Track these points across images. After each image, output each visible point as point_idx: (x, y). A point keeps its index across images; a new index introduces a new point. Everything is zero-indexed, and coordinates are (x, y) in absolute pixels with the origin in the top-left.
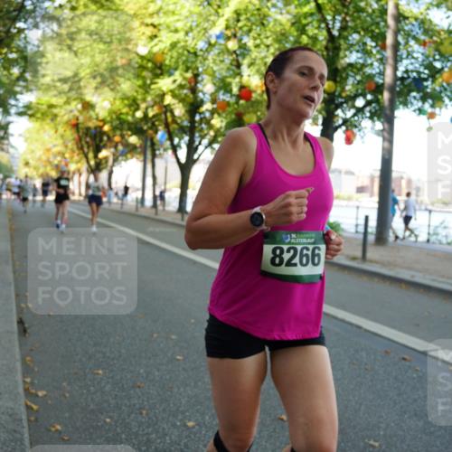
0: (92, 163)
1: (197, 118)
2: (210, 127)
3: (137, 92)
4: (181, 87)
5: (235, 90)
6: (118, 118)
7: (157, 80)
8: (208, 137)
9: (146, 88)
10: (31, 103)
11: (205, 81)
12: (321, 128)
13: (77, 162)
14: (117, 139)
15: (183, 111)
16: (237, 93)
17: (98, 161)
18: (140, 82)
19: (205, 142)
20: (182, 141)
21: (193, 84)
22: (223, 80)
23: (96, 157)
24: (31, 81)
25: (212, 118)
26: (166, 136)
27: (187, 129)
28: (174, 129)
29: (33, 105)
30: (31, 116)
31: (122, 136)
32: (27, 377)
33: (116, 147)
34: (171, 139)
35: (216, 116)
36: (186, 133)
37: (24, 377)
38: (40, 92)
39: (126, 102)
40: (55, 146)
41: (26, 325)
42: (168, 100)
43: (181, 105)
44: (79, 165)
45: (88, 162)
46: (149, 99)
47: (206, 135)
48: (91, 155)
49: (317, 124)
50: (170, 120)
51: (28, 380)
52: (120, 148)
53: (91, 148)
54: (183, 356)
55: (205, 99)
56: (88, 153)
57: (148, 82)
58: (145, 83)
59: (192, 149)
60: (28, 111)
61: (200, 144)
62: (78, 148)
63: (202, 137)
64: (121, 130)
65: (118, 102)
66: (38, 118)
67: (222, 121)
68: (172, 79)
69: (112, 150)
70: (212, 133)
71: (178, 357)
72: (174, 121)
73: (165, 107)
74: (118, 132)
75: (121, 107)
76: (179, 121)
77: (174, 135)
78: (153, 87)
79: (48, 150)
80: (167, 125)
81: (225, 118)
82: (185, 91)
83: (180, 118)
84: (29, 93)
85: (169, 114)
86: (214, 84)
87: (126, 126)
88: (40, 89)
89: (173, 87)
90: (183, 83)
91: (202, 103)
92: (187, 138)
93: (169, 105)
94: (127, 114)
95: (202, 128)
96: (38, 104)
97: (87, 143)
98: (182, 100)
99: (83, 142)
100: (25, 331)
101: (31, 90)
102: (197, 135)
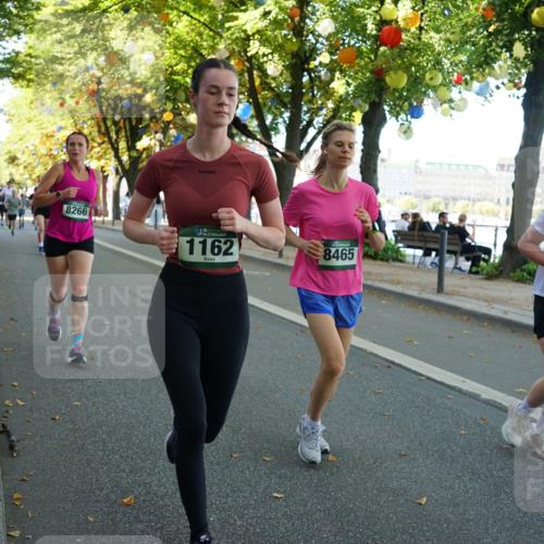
0: (125, 158)
1: (305, 79)
2: (328, 94)
3: (200, 34)
4: (277, 24)
5: (371, 28)
6: (169, 81)
7: (235, 14)
8: (324, 112)
9: (215, 28)
10: (18, 53)
11: (318, 13)
12: (524, 91)
13: (99, 159)
14: (168, 116)
15: (280, 67)
16: (374, 32)
17: (134, 154)
18: (205, 18)
19: (318, 121)
20: (280, 120)
21: (297, 19)
22: (349, 10)
23: (131, 147)
24: (17, 15)
25: (332, 80)
26: (252, 112)
27: (287, 100)
28: (265, 98)
29: (21, 58)
30: (17, 77)
31: (176, 112)
32: (14, 529)
33: (165, 131)
34: (260, 116)
35: (337, 74)
36: (285, 106)
37: (9, 528)
38: (33, 36)
39: (182, 52)
40: (61, 128)
41: (13, 438)
42: (255, 47)
43: (276, 56)
44: (103, 162)
45: (117, 156)
46: (221, 46)
47: (321, 109)
48: (122, 145)
49: (517, 86)
50: (257, 82)
51: (16, 533)
52: (173, 132)
53: (123, 134)
54: (284, 492)
55: (318, 45)
56: (117, 142)
57: (220, 17)
58: (214, 19)
59: (296, 133)
60: (11, 69)
61: (310, 123)
62: (99, 131)
63: (314, 112)
64: (174, 101)
65: (168, 53)
66: (29, 81)
67: (348, 84)
68: (261, 10)
69: (159, 136)
70: (330, 105)
71: (276, 495)
72: (266, 85)
73: (249, 59)
74: (169, 106)
75: (174, 62)
76: (274, 85)
77: (265, 110)
78: (227, 25)
79: (49, 136)
80: (252, 93)
81: (355, 79)
82: (284, 32)
83: (274, 79)
84: (15, 38)
85: (255, 72)
86: (334, 18)
87: (182, 96)
88: (32, 31)
89: (262, 24)
90: (280, 17)
91: (314, 52)
92: (287, 115)
93: (255, 56)
94: (184, 73)
95: (314, 96)
96: (30, 55)
97: (115, 123)
98: (278, 48)
99: (109, 123)
100: (12, 447)
101: (18, 33)
102: (305, 108)
